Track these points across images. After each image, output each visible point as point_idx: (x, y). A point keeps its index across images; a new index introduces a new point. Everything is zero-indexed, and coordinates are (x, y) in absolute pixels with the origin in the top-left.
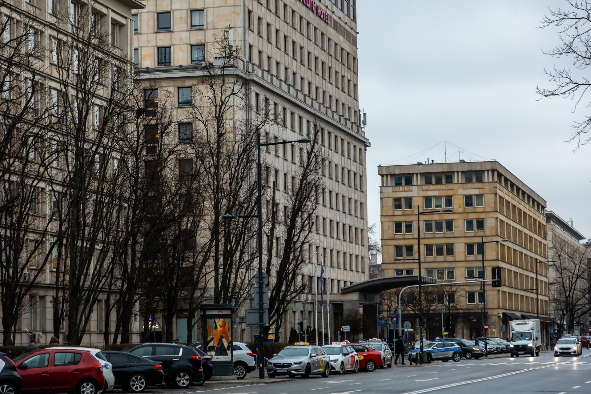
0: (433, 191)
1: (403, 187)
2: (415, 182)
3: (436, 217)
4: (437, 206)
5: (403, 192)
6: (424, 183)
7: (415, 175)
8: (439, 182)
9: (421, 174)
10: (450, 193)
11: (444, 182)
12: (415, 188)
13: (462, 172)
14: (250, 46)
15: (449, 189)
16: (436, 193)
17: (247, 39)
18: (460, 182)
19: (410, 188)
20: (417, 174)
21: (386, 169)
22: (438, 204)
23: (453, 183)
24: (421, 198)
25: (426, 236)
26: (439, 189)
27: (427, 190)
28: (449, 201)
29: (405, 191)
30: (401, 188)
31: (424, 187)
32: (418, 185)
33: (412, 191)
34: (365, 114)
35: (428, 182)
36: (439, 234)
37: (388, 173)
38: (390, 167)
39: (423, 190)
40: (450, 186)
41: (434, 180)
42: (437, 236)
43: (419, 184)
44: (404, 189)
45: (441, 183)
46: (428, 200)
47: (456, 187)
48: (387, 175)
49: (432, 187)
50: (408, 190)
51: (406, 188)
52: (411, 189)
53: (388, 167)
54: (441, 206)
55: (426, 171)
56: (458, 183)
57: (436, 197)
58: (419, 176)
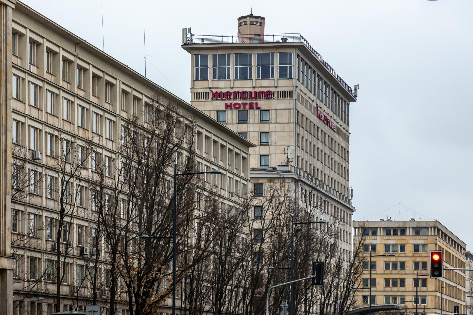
0: (392, 240)
1: (370, 237)
2: (378, 234)
3: (393, 259)
4: (394, 251)
5: (369, 240)
6: (385, 234)
7: (379, 229)
8: (395, 234)
9: (383, 228)
10: (403, 242)
11: (399, 234)
12: (378, 238)
13: (413, 228)
14: (298, 157)
15: (403, 240)
16: (394, 242)
17: (297, 153)
18: (411, 235)
19: (375, 237)
20: (380, 228)
21: (358, 223)
22: (395, 250)
23: (406, 235)
24: (383, 245)
25: (386, 273)
26: (396, 239)
27: (387, 240)
28: (402, 248)
29: (371, 240)
30: (368, 237)
31: (385, 237)
32: (380, 236)
33: (376, 240)
34: (352, 190)
35: (388, 234)
36: (395, 271)
37: (359, 226)
38: (361, 222)
39: (384, 240)
40: (403, 237)
41: (392, 232)
42: (393, 272)
43: (382, 235)
44: (370, 238)
45: (397, 235)
46: (387, 247)
47: (408, 238)
48: (359, 228)
49: (391, 238)
50: (374, 239)
51: (372, 237)
52: (376, 239)
54: (397, 251)
55: (387, 226)
56: (409, 236)
57: (393, 245)
58: (382, 229)
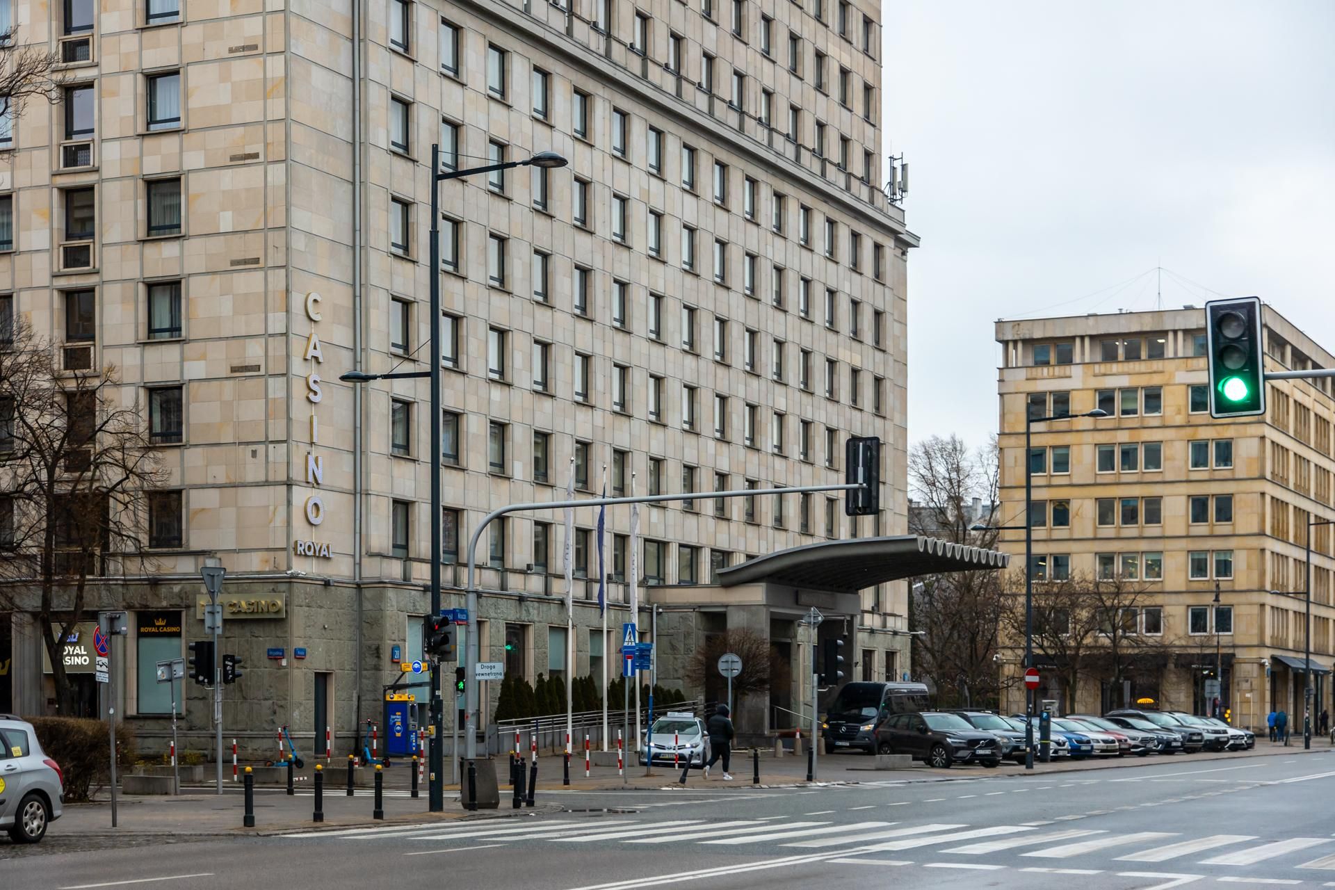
0: (1119, 376)
1: (1051, 369)
2: (1077, 358)
3: (1123, 437)
4: (1125, 412)
5: (1049, 381)
6: (1099, 358)
7: (1078, 341)
8: (1133, 356)
9: (1092, 337)
10: (1156, 380)
11: (1144, 355)
12: (1076, 371)
13: (1186, 332)
15: (1155, 372)
16: (1125, 382)
18: (1180, 354)
19: (1067, 370)
20: (1082, 338)
21: (1013, 327)
22: (1129, 406)
23: (1166, 356)
24: (1091, 393)
25: (1099, 480)
26: (1131, 371)
27: (1105, 375)
28: (1153, 398)
29: (1054, 377)
30: (1045, 370)
31: (1097, 367)
32: (1083, 364)
33: (1070, 377)
34: (904, 167)
35: (1110, 357)
36: (1129, 476)
37: (1016, 337)
38: (1022, 324)
39: (1095, 376)
40: (1156, 365)
41: (1121, 353)
42: (1125, 479)
43: (1087, 360)
44: (1051, 373)
45: (1138, 358)
46: (1106, 399)
47: (1168, 366)
48: (1015, 342)
49: (1115, 367)
50: (1062, 374)
51: (1058, 370)
52: (1068, 373)
53: (1017, 323)
54: (1135, 412)
55: (1102, 332)
56: (1176, 358)
57: (1124, 390)
58: (1087, 341)
